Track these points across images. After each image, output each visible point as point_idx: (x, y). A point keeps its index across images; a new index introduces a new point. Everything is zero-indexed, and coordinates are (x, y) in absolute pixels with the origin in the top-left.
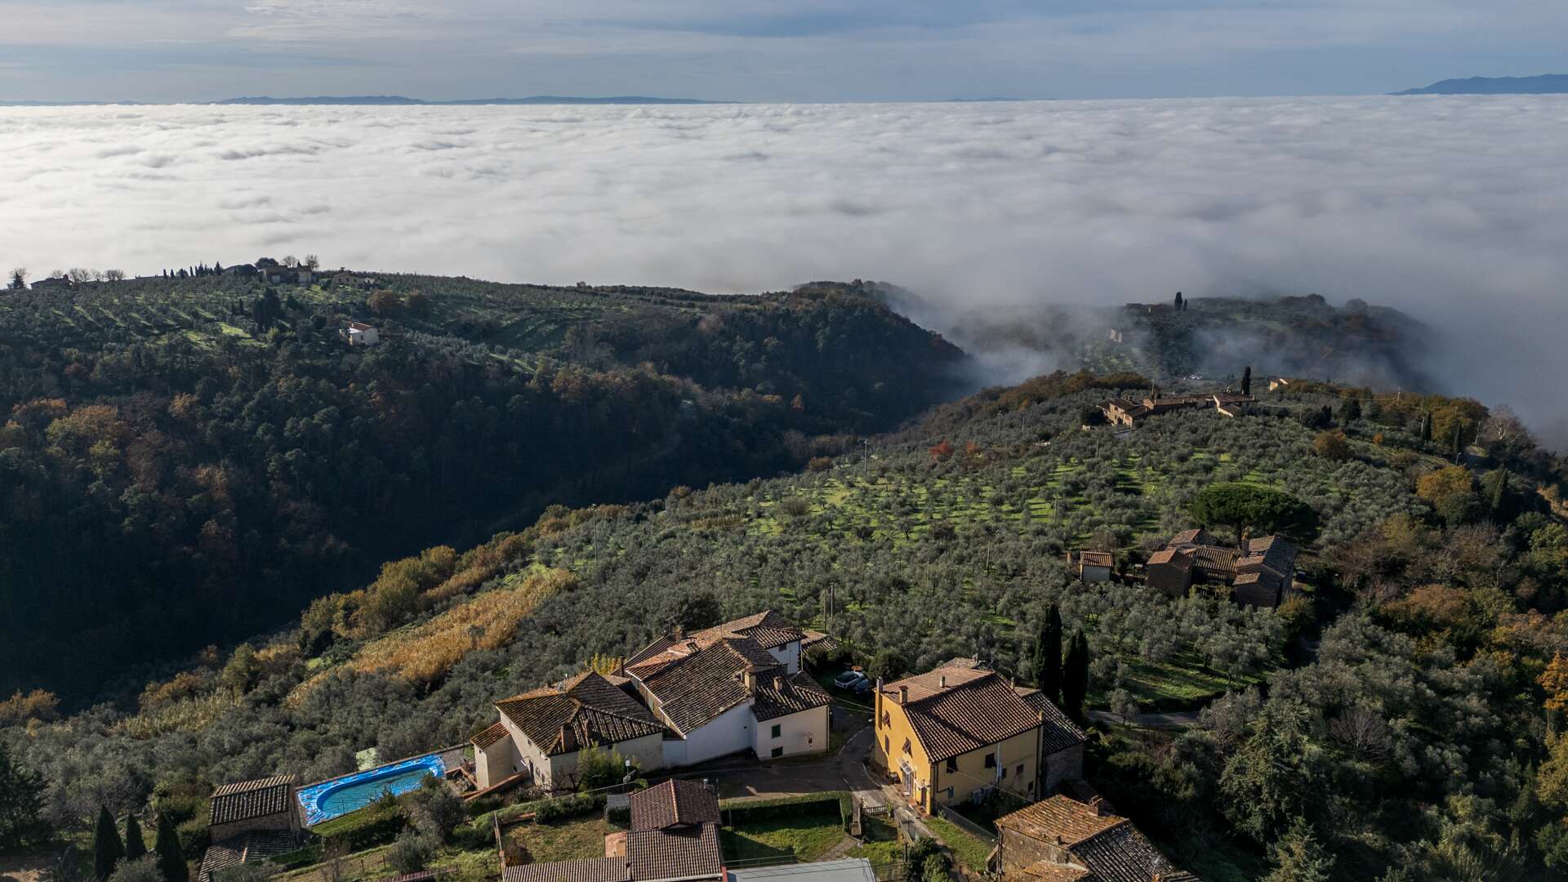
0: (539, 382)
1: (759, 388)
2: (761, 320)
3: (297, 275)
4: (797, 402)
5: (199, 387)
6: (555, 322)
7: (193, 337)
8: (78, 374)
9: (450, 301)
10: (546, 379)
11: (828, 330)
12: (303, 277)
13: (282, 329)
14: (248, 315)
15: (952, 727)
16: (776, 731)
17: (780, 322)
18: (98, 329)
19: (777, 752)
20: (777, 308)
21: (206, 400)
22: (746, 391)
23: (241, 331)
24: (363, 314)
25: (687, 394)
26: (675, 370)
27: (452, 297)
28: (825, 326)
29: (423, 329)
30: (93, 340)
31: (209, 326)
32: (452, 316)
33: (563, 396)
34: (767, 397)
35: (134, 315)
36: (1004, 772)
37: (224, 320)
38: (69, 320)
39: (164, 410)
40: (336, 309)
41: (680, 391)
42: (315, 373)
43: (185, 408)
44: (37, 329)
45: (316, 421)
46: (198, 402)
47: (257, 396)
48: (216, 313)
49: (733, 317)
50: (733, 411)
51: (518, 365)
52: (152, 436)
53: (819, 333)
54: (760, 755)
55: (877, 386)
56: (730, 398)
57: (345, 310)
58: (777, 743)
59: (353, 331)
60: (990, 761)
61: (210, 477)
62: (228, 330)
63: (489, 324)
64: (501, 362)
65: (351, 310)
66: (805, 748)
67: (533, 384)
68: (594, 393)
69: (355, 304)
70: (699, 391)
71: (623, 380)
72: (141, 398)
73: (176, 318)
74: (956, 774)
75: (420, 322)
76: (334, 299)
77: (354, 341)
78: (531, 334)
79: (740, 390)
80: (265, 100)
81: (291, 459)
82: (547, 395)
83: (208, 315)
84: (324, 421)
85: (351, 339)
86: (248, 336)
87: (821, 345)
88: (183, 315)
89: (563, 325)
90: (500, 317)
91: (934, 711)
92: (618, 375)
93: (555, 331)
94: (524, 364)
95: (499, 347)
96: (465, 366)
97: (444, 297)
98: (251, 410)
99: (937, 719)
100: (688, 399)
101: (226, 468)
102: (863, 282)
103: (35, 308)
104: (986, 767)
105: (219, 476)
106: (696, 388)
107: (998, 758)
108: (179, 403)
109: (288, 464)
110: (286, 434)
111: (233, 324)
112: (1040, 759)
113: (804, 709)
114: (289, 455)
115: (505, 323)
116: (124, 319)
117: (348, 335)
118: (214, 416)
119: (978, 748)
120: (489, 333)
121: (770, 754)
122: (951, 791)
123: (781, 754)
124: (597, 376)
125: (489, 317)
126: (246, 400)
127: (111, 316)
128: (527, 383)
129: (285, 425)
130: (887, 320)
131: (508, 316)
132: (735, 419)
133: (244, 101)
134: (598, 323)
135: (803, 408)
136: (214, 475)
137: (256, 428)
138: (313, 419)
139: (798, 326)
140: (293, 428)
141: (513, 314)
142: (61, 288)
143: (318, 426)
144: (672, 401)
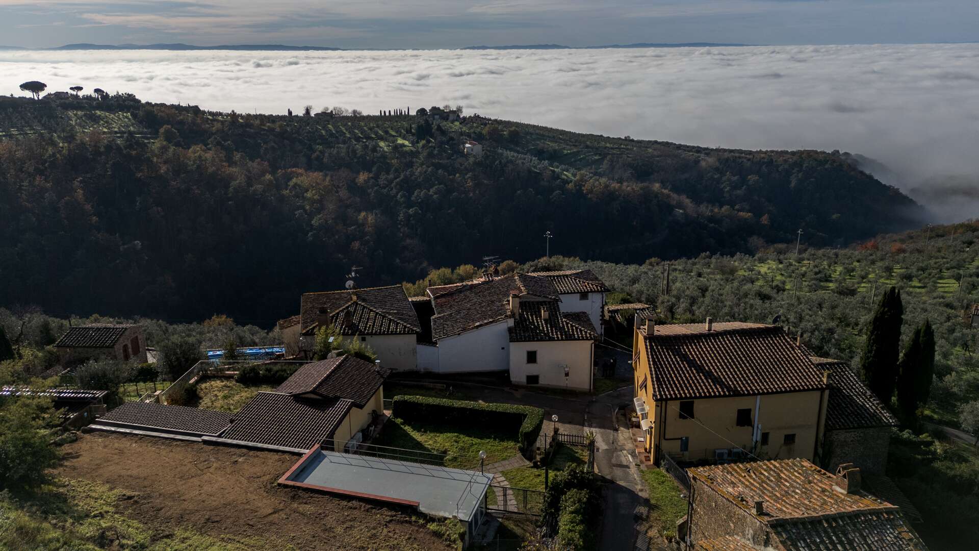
0: (575, 186)
1: (737, 207)
2: (749, 164)
3: (448, 116)
4: (765, 220)
5: (374, 169)
6: (600, 155)
7: (382, 144)
8: (317, 158)
9: (534, 137)
10: (579, 184)
11: (800, 175)
12: (451, 117)
13: (429, 142)
14: (413, 135)
15: (700, 369)
16: (532, 357)
17: (764, 166)
18: (337, 137)
19: (533, 379)
20: (763, 158)
21: (376, 177)
22: (725, 208)
23: (407, 142)
24: (478, 138)
25: (680, 205)
26: (676, 189)
27: (537, 134)
28: (799, 171)
29: (511, 150)
30: (332, 142)
31: (391, 138)
32: (533, 145)
33: (589, 196)
34: (741, 214)
35: (357, 131)
36: (765, 437)
37: (400, 136)
38: (323, 132)
39: (353, 181)
40: (462, 134)
41: (675, 202)
42: (437, 166)
43: (365, 181)
44: (305, 134)
45: (431, 193)
46: (372, 178)
47: (402, 176)
48: (397, 132)
49: (727, 160)
50: (712, 219)
51: (566, 175)
52: (343, 193)
53: (793, 176)
54: (514, 378)
55: (834, 216)
56: (712, 211)
57: (469, 135)
58: (532, 369)
59: (467, 145)
60: (744, 418)
61: (366, 218)
62: (400, 141)
63: (555, 151)
64: (553, 172)
65: (472, 135)
66: (563, 382)
67: (570, 186)
68: (610, 196)
69: (476, 133)
70: (690, 205)
71: (633, 189)
72: (344, 173)
73: (376, 133)
74: (689, 421)
75: (512, 146)
76: (464, 129)
77: (467, 151)
78: (581, 160)
79: (721, 207)
80: (484, 48)
81: (411, 213)
82: (579, 193)
83: (394, 133)
84: (435, 193)
85: (465, 150)
86: (410, 145)
87: (793, 184)
88: (380, 132)
89: (604, 156)
90: (564, 149)
91: (684, 349)
92: (631, 187)
93: (599, 159)
94: (570, 175)
95: (556, 164)
96: (529, 171)
97: (531, 134)
98: (397, 184)
99: (684, 357)
100: (681, 209)
101: (376, 214)
102: (841, 152)
103: (308, 124)
104: (738, 425)
105: (371, 218)
106: (687, 201)
107: (756, 416)
108: (362, 177)
109: (410, 216)
110: (412, 199)
111: (404, 138)
112: (821, 435)
113: (562, 340)
114: (411, 211)
115: (565, 152)
116: (350, 132)
117: (464, 147)
118: (378, 185)
119: (725, 396)
120: (554, 157)
121: (524, 380)
122: (685, 444)
123: (537, 382)
124: (615, 185)
125: (557, 148)
126: (396, 178)
127: (345, 131)
128: (567, 185)
129: (413, 194)
130: (852, 173)
131: (568, 147)
132: (713, 225)
133: (473, 48)
134: (628, 157)
135: (769, 223)
136: (369, 218)
137: (397, 194)
138: (429, 191)
139: (777, 170)
140: (418, 196)
141: (572, 147)
142: (327, 117)
143: (432, 196)
144: (667, 208)
